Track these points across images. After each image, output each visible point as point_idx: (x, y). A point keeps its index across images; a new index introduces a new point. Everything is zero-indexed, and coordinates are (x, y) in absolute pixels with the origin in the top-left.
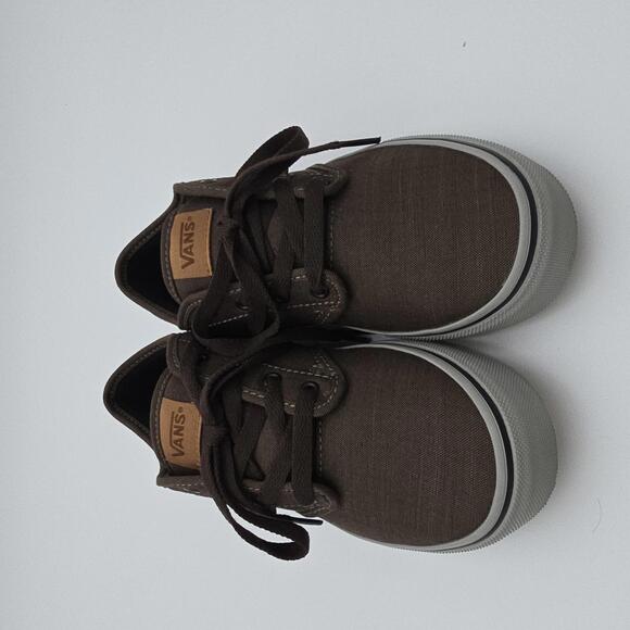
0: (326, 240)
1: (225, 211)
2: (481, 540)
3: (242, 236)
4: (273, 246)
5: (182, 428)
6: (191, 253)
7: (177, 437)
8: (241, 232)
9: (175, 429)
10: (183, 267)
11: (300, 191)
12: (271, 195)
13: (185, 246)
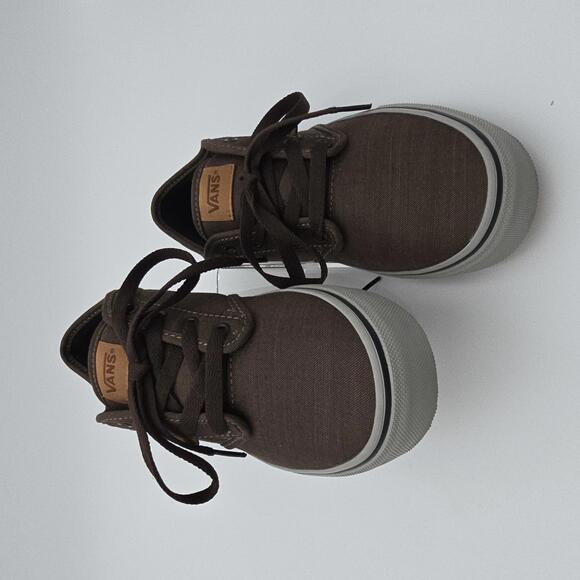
0: (327, 194)
1: (245, 168)
2: (355, 467)
3: (260, 187)
4: (284, 198)
5: (113, 367)
6: (217, 201)
7: (110, 375)
8: (259, 184)
9: (107, 368)
10: (210, 212)
11: (306, 152)
12: (282, 154)
13: (212, 195)
